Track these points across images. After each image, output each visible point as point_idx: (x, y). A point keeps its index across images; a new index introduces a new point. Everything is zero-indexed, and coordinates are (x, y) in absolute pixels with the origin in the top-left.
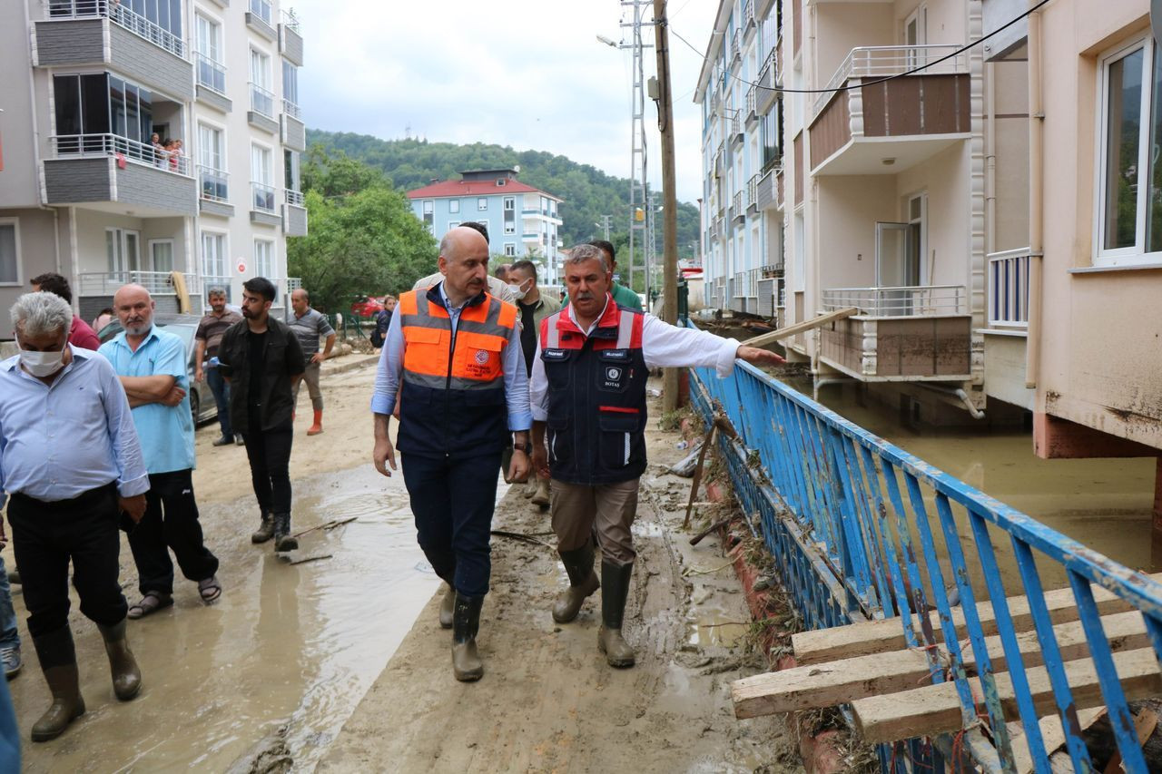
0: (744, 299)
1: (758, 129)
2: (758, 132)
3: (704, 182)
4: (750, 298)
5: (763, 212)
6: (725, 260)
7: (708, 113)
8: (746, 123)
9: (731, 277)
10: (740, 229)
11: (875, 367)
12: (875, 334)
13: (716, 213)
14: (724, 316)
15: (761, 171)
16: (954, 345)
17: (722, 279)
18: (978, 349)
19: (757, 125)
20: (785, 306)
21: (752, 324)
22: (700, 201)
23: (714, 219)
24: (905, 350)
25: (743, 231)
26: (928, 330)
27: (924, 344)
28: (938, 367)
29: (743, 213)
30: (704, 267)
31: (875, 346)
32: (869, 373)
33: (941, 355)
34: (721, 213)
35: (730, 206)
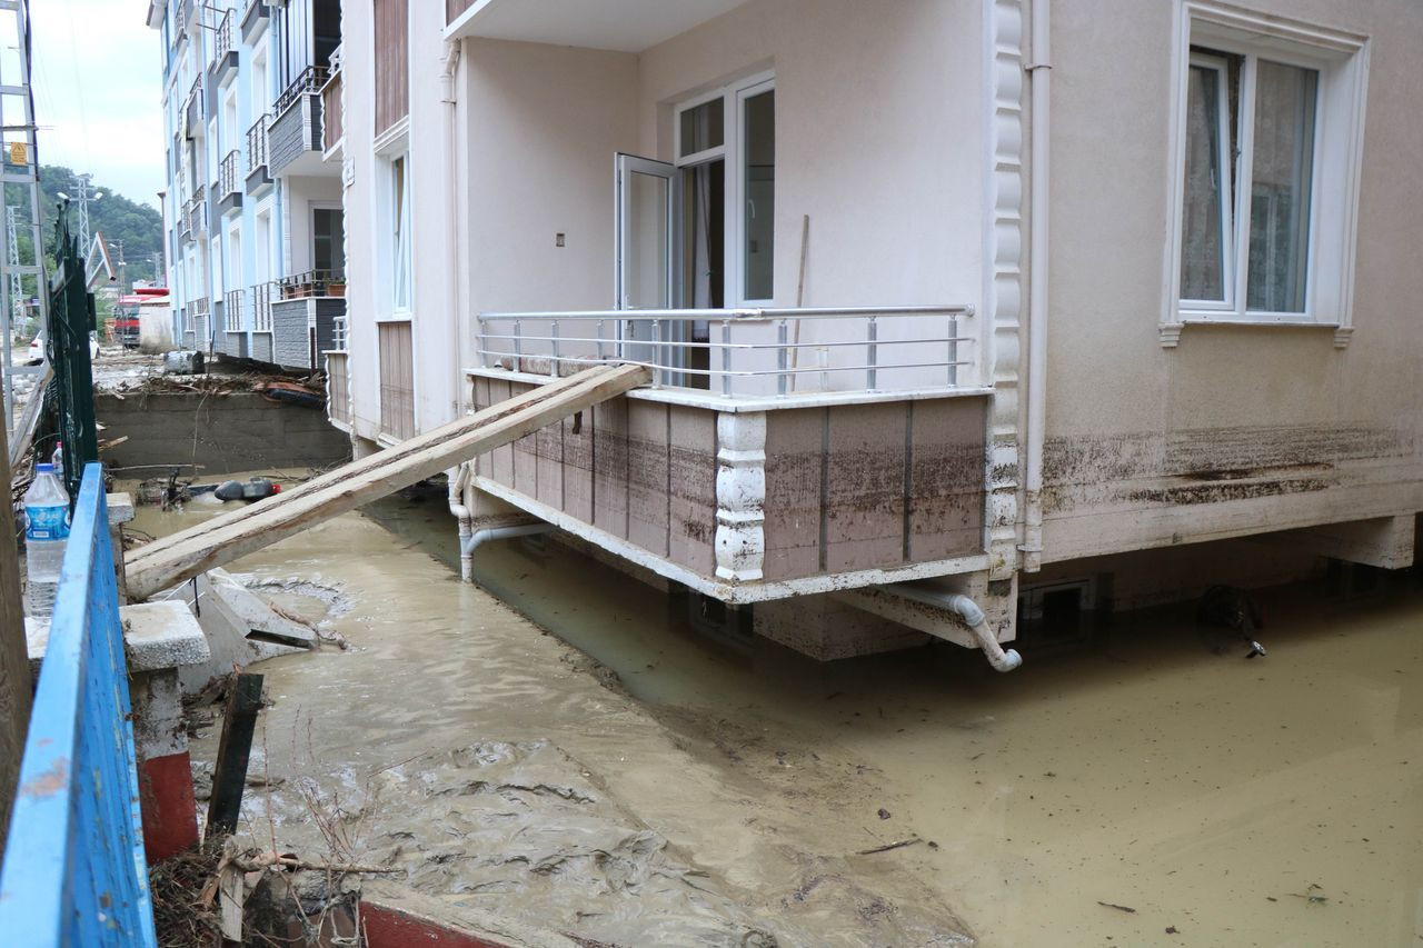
0: (243, 335)
1: (268, 34)
2: (267, 39)
3: (168, 153)
4: (254, 334)
5: (279, 180)
6: (205, 272)
7: (173, 38)
8: (243, 27)
9: (218, 298)
10: (233, 217)
11: (759, 558)
12: (761, 456)
13: (189, 195)
14: (207, 360)
15: (276, 105)
16: (952, 476)
17: (202, 303)
18: (1004, 484)
19: (266, 26)
20: (348, 352)
21: (274, 385)
22: (162, 195)
23: (185, 207)
24: (836, 499)
25: (239, 219)
26: (890, 435)
27: (882, 475)
28: (915, 540)
29: (240, 187)
30: (170, 287)
31: (761, 493)
32: (743, 576)
33: (922, 506)
34: (197, 195)
35: (212, 183)
